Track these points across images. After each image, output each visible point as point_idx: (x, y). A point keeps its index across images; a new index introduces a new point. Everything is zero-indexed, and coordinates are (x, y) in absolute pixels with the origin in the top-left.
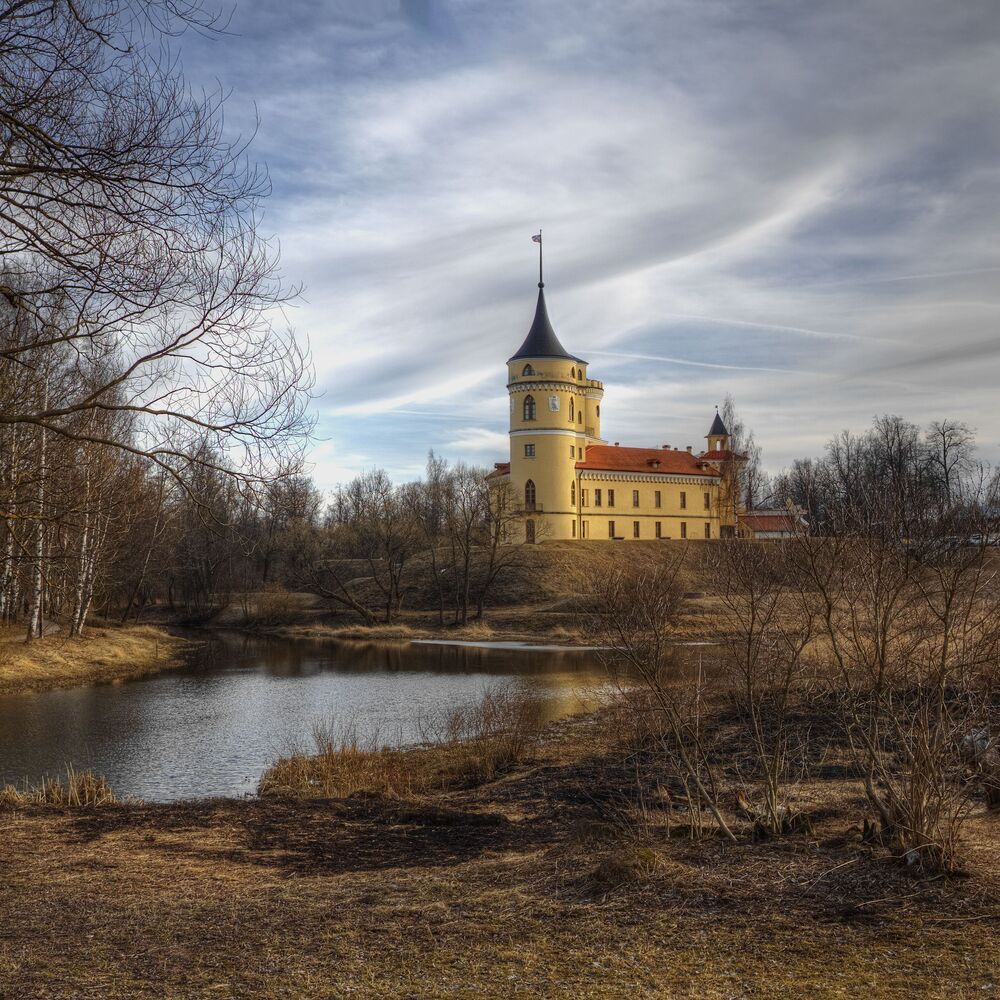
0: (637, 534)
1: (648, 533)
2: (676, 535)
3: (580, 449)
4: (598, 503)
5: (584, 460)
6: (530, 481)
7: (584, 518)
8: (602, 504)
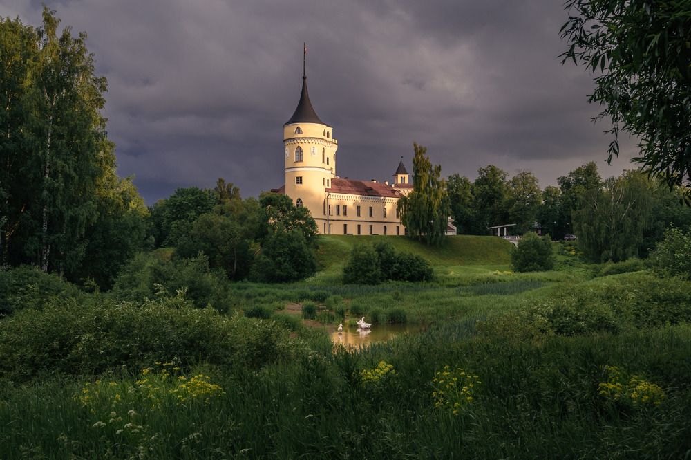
0: (359, 232)
1: (365, 232)
2: (381, 233)
3: (328, 180)
4: (338, 213)
5: (330, 187)
6: (299, 199)
7: (330, 222)
8: (340, 214)
